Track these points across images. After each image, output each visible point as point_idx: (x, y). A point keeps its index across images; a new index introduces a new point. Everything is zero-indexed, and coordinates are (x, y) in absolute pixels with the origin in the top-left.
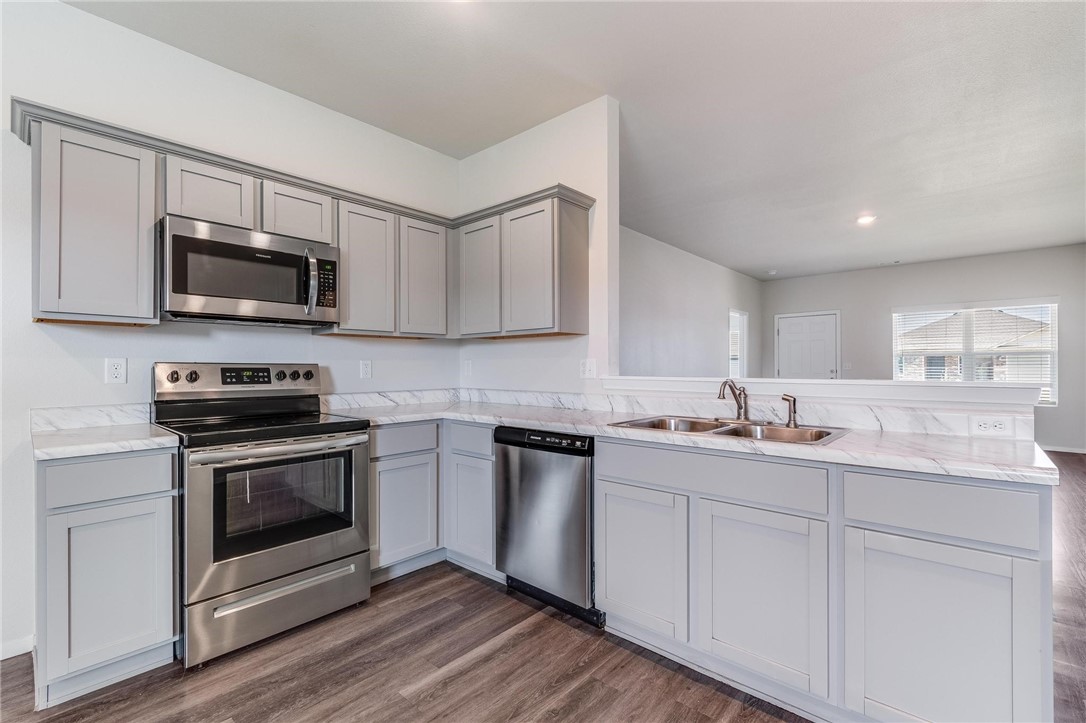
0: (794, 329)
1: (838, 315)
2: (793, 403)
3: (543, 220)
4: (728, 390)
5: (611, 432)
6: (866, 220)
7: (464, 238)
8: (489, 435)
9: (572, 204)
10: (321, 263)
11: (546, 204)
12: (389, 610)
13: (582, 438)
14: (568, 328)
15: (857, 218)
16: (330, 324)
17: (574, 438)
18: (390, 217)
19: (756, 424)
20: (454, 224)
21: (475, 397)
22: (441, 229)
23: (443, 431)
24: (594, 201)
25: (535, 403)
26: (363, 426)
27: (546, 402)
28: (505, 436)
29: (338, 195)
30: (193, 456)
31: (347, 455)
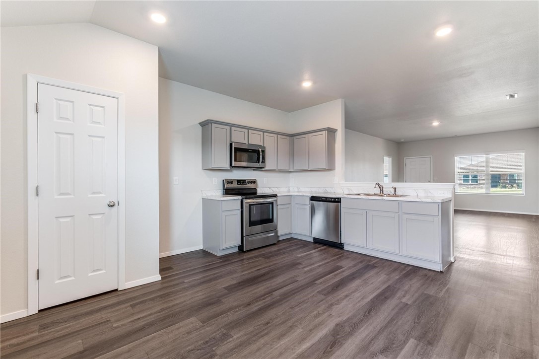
0: (412, 163)
1: (432, 158)
2: (395, 189)
3: (323, 136)
4: (377, 185)
5: (346, 196)
6: (436, 124)
7: (295, 140)
8: (309, 199)
9: (331, 132)
10: (262, 151)
11: (324, 132)
12: (282, 246)
13: (338, 199)
14: (330, 168)
15: (432, 123)
16: (261, 168)
17: (335, 199)
18: (275, 135)
19: (385, 194)
20: (292, 136)
21: (296, 189)
22: (287, 137)
23: (292, 199)
24: (337, 130)
25: (318, 191)
26: (275, 196)
27: (321, 190)
28: (313, 199)
29: (264, 131)
30: (245, 201)
31: (272, 203)
